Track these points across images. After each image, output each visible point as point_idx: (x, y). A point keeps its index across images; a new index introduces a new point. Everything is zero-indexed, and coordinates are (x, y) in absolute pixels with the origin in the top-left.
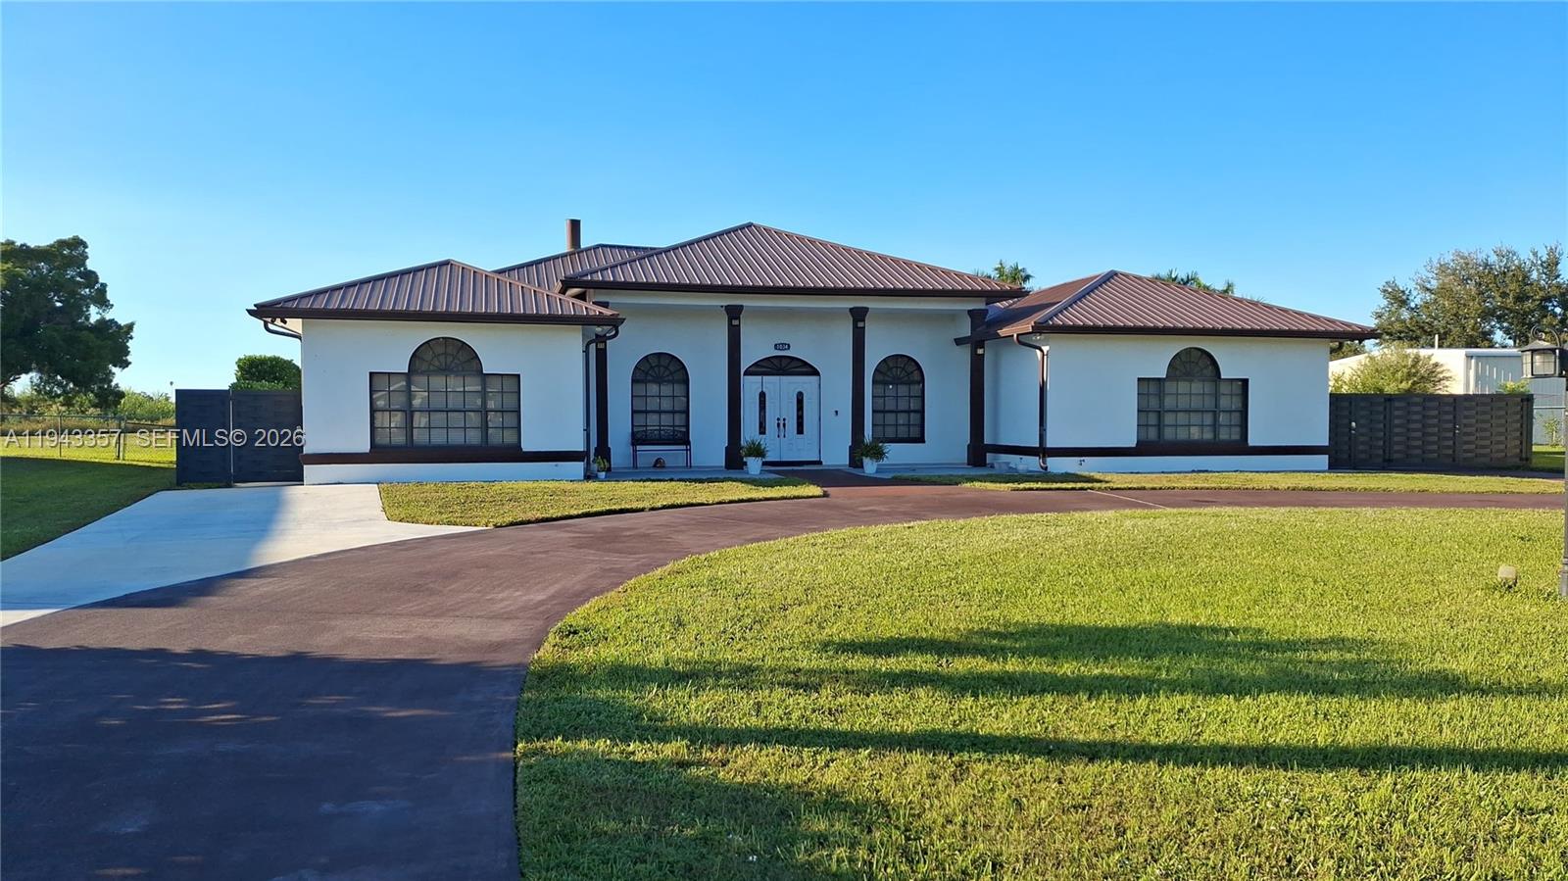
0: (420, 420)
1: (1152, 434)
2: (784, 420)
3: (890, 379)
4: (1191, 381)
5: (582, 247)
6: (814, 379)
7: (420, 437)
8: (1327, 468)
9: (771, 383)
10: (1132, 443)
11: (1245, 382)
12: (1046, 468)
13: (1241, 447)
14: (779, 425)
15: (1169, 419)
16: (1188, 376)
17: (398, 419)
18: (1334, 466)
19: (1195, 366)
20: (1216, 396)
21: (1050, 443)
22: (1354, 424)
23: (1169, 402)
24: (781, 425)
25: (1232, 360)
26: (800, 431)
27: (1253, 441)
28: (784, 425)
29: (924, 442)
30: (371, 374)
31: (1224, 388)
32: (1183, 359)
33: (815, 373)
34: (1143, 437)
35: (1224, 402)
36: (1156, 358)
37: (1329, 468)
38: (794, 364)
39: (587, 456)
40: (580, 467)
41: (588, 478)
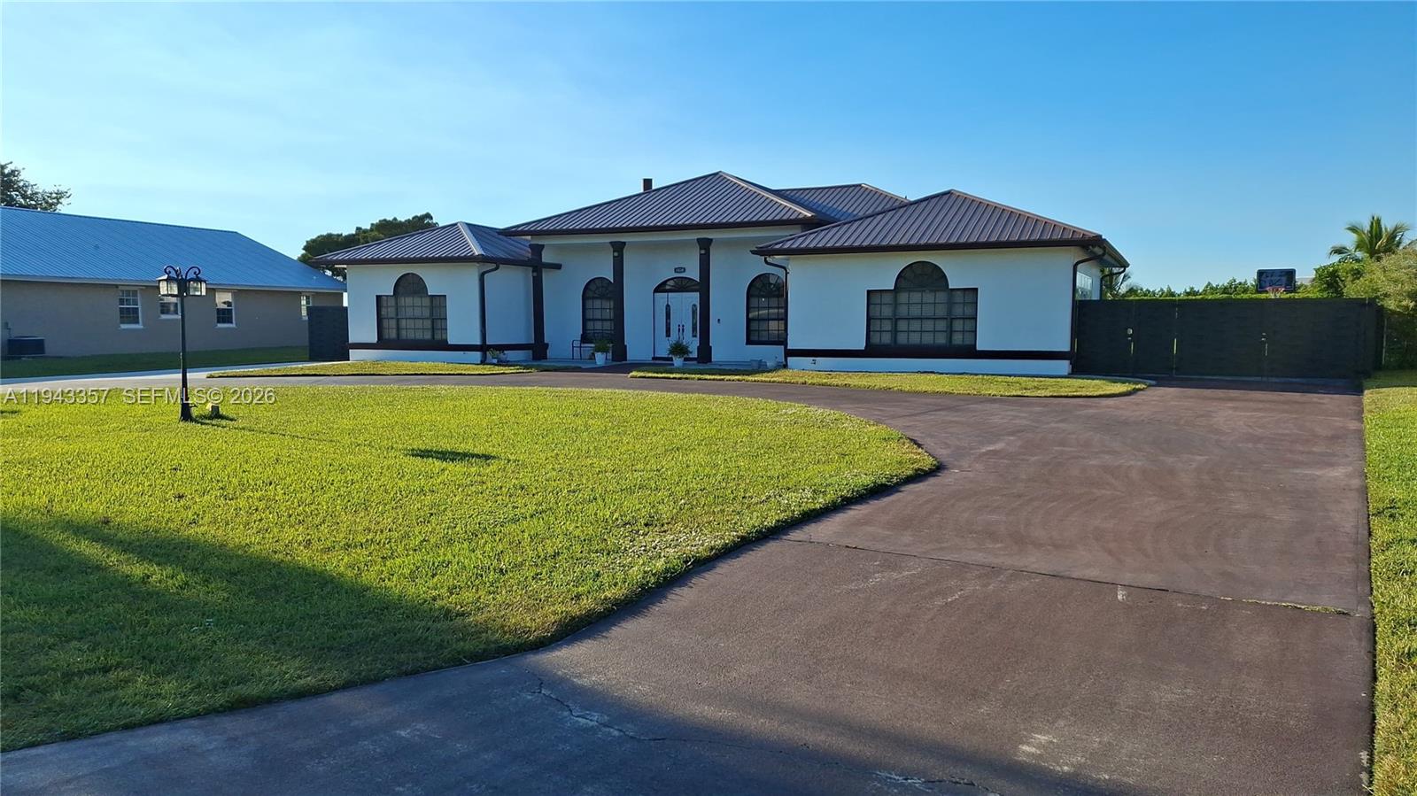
0: (403, 324)
1: (884, 339)
4: (923, 292)
7: (403, 334)
8: (1068, 373)
9: (674, 298)
10: (861, 346)
11: (975, 291)
12: (785, 366)
13: (969, 351)
14: (679, 330)
15: (902, 325)
18: (1076, 372)
19: (923, 278)
20: (949, 305)
21: (790, 346)
24: (681, 327)
25: (958, 271)
26: (694, 334)
27: (979, 347)
28: (683, 330)
30: (378, 297)
31: (954, 298)
32: (914, 272)
34: (874, 341)
35: (958, 311)
36: (885, 273)
37: (1071, 373)
39: (483, 348)
40: (477, 355)
41: (483, 362)
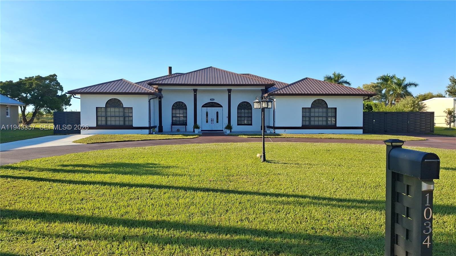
0: (109, 119)
1: (307, 123)
2: (213, 119)
3: (242, 108)
4: (319, 108)
5: (172, 73)
6: (221, 108)
7: (109, 123)
8: (362, 133)
9: (209, 109)
10: (300, 125)
11: (336, 108)
12: (275, 132)
13: (334, 127)
14: (211, 120)
15: (312, 119)
16: (318, 107)
17: (104, 119)
18: (364, 133)
19: (319, 104)
20: (327, 113)
21: (276, 126)
22: (374, 121)
23: (312, 114)
24: (212, 120)
25: (331, 102)
26: (217, 122)
27: (338, 125)
28: (213, 120)
29: (252, 125)
30: (97, 108)
31: (329, 110)
32: (317, 102)
33: (222, 107)
34: (304, 124)
35: (330, 114)
36: (308, 102)
37: (363, 133)
38: (216, 104)
39: (149, 128)
40: (147, 131)
41: (150, 133)
